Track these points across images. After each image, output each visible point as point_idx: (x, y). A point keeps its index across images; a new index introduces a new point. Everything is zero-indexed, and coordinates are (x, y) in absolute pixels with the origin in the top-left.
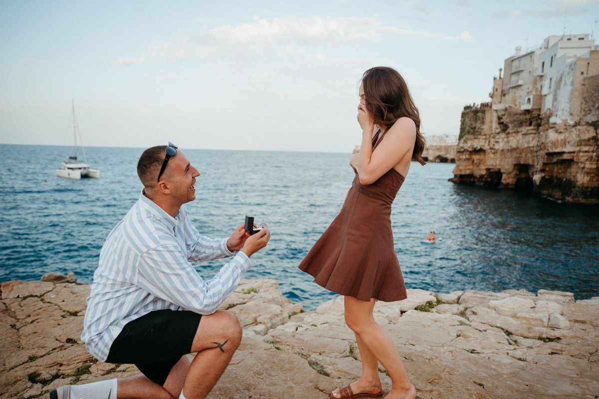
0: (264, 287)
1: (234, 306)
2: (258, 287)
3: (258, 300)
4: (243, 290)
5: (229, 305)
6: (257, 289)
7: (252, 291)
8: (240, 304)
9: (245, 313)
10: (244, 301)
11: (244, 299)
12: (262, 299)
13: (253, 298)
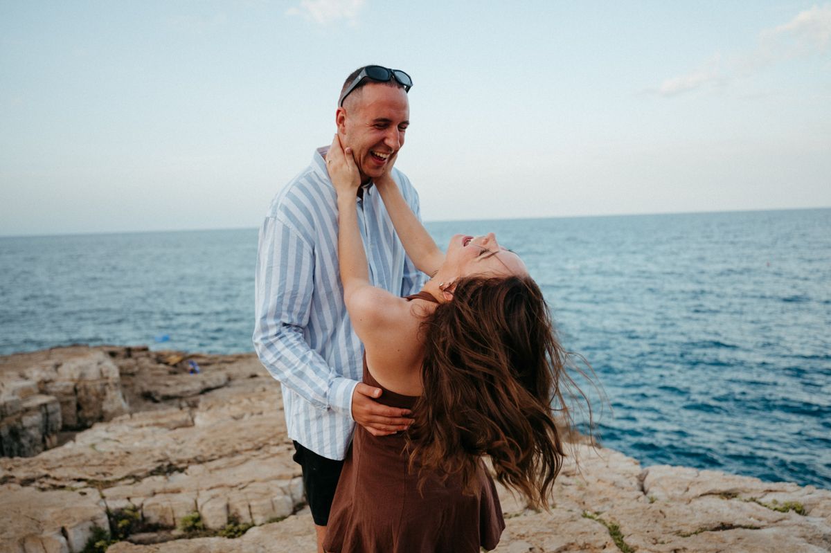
0: (822, 505)
1: (731, 527)
2: (811, 505)
3: (792, 529)
4: (775, 502)
5: (722, 523)
6: (807, 508)
7: (794, 509)
8: (745, 527)
9: (746, 546)
10: (757, 523)
11: (760, 520)
12: (800, 528)
13: (779, 523)
